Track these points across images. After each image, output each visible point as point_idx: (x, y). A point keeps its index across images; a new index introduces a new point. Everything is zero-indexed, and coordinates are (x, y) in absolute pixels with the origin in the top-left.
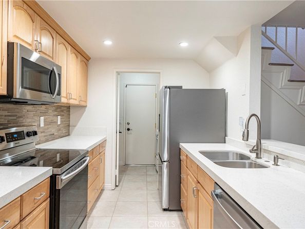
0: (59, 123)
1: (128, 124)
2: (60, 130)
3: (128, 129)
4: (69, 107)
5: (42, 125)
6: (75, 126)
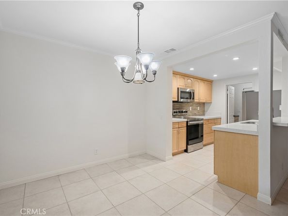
0: (198, 109)
2: (199, 112)
4: (204, 103)
5: (191, 110)
6: (207, 111)
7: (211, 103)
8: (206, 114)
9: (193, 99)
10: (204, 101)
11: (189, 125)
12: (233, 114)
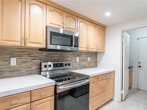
0: (89, 60)
1: (140, 63)
2: (90, 64)
3: (140, 67)
4: (96, 53)
5: (78, 61)
6: (99, 62)
7: (104, 52)
8: (99, 65)
9: (76, 46)
10: (95, 50)
11: (58, 91)
12: (128, 66)
